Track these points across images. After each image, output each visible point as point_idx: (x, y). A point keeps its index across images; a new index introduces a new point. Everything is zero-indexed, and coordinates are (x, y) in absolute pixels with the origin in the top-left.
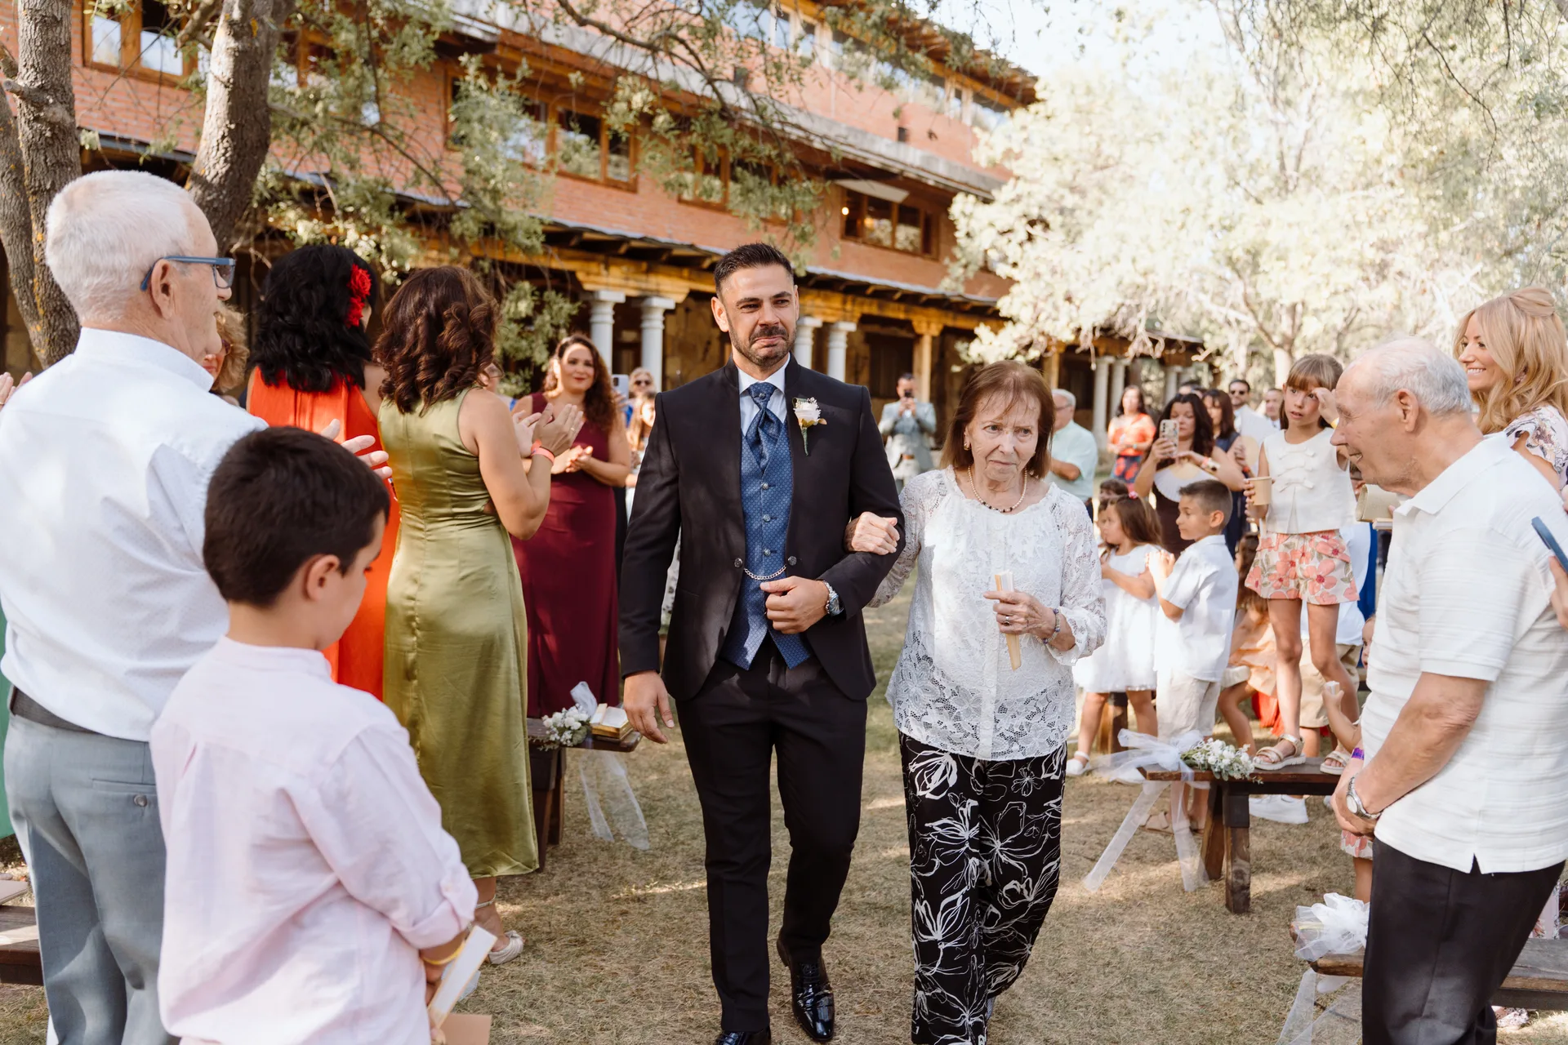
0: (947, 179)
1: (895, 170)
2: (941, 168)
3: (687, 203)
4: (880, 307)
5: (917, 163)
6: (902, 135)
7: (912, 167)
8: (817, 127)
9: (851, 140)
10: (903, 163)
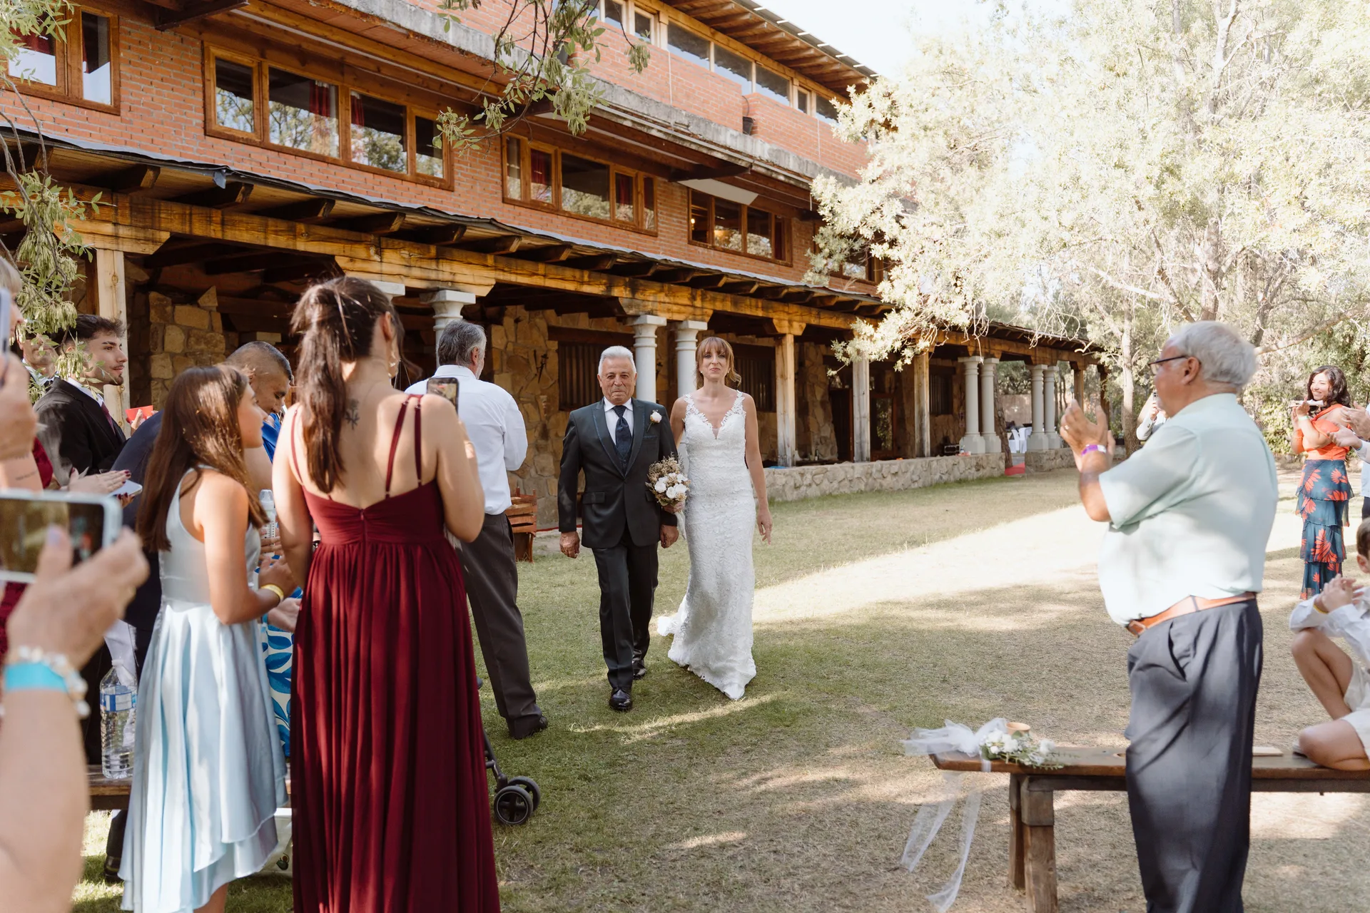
0: (798, 175)
1: (743, 164)
2: (792, 165)
3: (512, 202)
4: (735, 303)
5: (766, 157)
6: (748, 126)
7: (761, 160)
8: (654, 113)
9: (692, 129)
10: (751, 157)
